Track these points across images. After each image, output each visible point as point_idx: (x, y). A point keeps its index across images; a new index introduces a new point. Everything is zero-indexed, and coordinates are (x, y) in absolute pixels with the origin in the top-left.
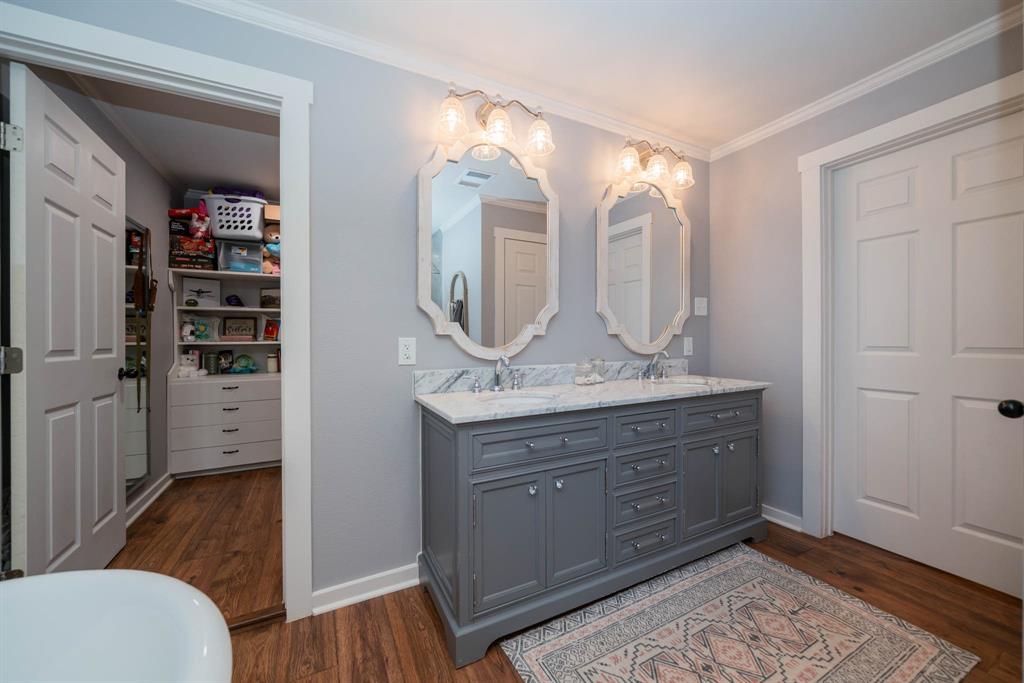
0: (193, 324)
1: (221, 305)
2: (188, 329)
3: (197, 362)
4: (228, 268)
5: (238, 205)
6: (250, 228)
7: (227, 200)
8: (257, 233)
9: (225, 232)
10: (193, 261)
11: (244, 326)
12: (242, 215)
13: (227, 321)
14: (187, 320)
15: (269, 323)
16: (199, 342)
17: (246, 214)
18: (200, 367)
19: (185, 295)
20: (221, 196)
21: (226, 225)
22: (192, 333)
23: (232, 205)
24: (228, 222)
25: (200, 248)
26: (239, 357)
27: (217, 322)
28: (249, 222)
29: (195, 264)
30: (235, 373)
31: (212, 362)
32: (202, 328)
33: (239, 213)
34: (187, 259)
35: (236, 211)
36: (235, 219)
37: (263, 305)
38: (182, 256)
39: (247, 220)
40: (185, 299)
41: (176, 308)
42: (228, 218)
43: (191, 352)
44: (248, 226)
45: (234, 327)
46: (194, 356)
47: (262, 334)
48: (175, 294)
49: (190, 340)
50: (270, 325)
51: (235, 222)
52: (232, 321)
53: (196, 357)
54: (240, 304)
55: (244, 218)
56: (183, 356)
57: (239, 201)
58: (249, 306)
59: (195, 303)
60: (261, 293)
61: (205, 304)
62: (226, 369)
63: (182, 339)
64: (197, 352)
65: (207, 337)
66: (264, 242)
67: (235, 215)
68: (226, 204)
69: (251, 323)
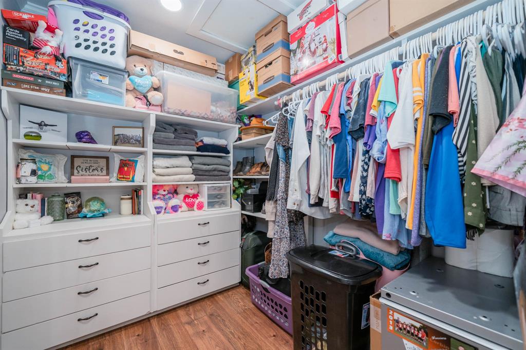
0: (34, 161)
1: (68, 141)
2: (27, 168)
3: (38, 207)
4: (84, 96)
5: (101, 23)
6: (113, 53)
7: (86, 13)
8: (119, 60)
9: (81, 53)
10: (38, 80)
11: (95, 166)
12: (103, 36)
13: (75, 159)
14: (26, 156)
15: (123, 164)
16: (42, 184)
17: (109, 36)
18: (43, 215)
19: (22, 126)
20: (80, 6)
21: (84, 44)
22: (34, 173)
23: (92, 21)
24: (86, 40)
25: (48, 67)
26: (89, 200)
27: (63, 160)
28: (112, 46)
29: (40, 85)
30: (85, 217)
31: (57, 208)
32: (45, 167)
33: (101, 33)
34: (31, 79)
35: (97, 30)
36: (95, 38)
37: (115, 143)
38: (23, 73)
39: (109, 43)
40: (23, 131)
41: (11, 141)
42: (87, 36)
43: (29, 195)
44: (110, 50)
45: (84, 166)
46: (35, 202)
47: (115, 175)
48: (10, 123)
49: (32, 182)
50: (125, 165)
51: (95, 42)
52: (81, 160)
53: (37, 203)
54: (92, 140)
55: (106, 40)
56: (20, 201)
57: (101, 18)
58: (101, 143)
59: (39, 137)
60: (113, 131)
61: (49, 139)
62: (72, 214)
63: (18, 180)
64: (39, 196)
65: (51, 177)
66: (127, 72)
67: (95, 34)
68: (84, 19)
69: (103, 162)
